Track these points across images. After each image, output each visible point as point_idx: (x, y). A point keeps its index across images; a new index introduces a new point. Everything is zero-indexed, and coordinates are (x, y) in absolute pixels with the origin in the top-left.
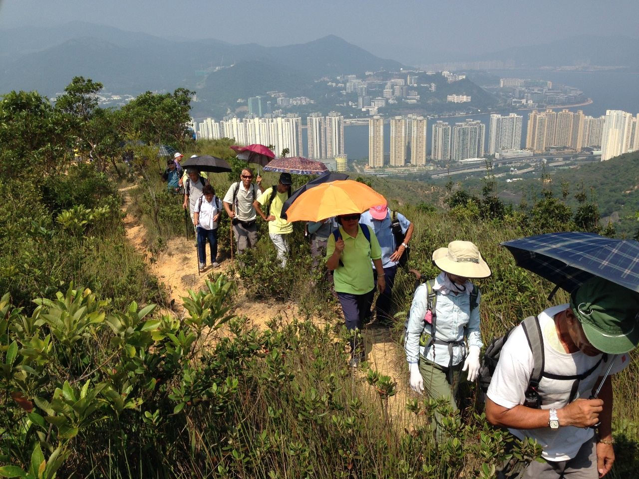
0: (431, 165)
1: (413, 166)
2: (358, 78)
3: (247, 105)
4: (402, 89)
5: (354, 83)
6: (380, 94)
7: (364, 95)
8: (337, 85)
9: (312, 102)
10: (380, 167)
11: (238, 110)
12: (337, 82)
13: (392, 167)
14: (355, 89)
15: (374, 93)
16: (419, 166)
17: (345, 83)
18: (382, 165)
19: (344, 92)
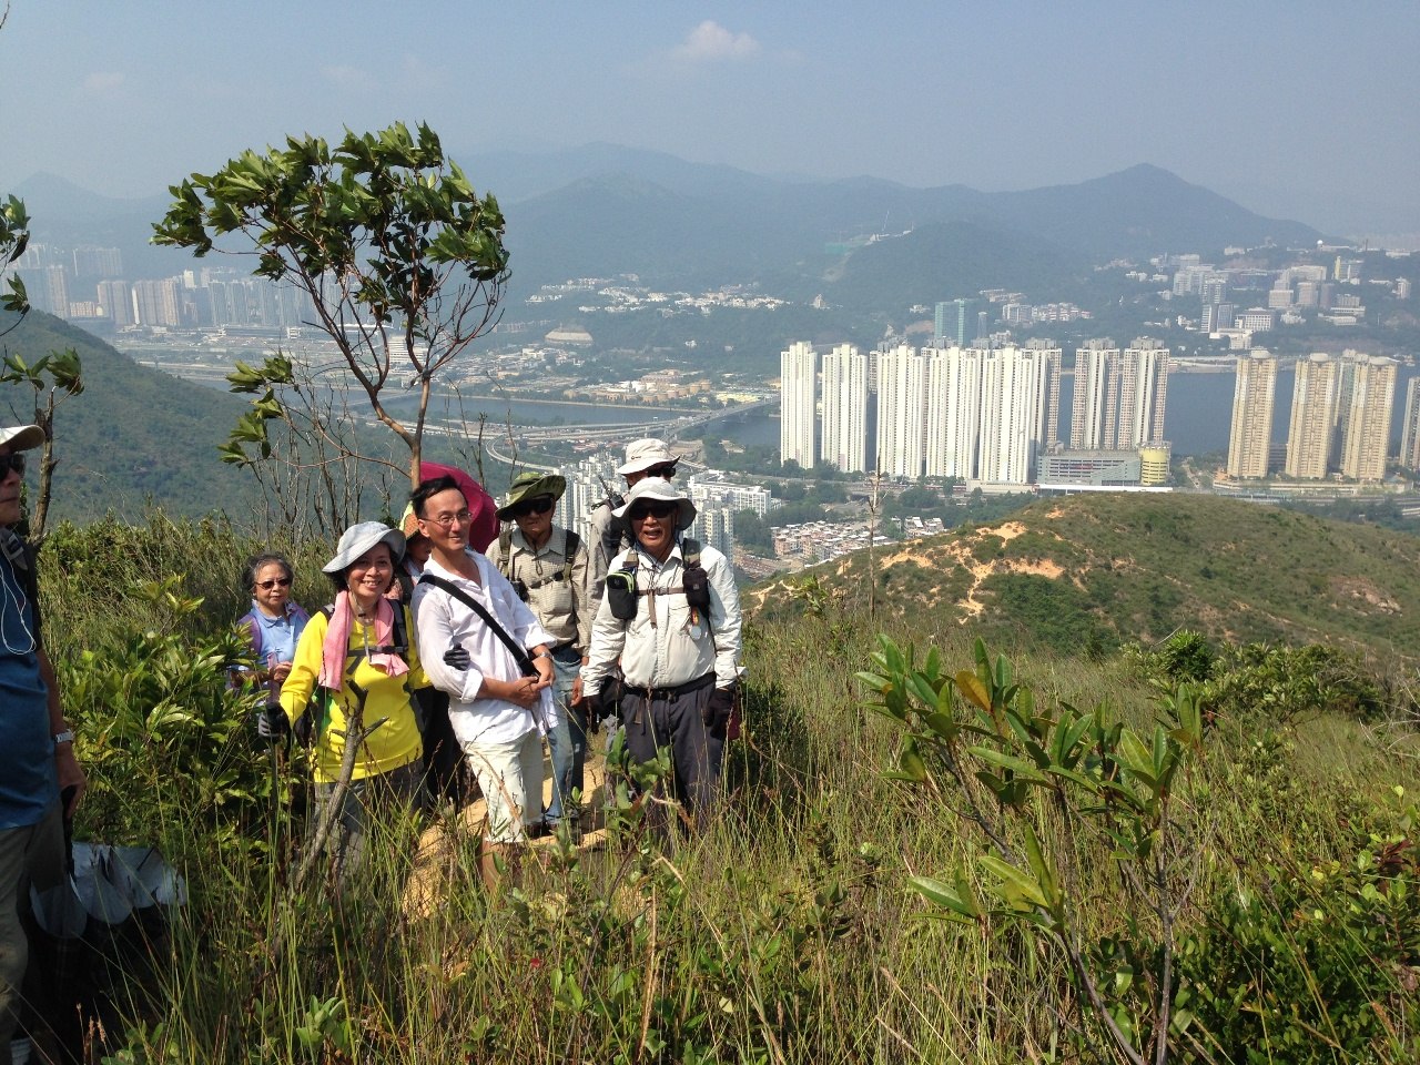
0: (1399, 482)
1: (1349, 480)
2: (1203, 261)
3: (931, 319)
4: (1319, 288)
5: (1193, 272)
6: (1262, 298)
7: (1217, 301)
8: (1150, 276)
9: (1085, 315)
10: (1258, 478)
11: (910, 329)
12: (1152, 270)
13: (1290, 479)
14: (1195, 287)
15: (1244, 297)
16: (1367, 482)
17: (1170, 272)
18: (1262, 473)
19: (1167, 295)
